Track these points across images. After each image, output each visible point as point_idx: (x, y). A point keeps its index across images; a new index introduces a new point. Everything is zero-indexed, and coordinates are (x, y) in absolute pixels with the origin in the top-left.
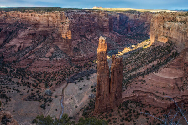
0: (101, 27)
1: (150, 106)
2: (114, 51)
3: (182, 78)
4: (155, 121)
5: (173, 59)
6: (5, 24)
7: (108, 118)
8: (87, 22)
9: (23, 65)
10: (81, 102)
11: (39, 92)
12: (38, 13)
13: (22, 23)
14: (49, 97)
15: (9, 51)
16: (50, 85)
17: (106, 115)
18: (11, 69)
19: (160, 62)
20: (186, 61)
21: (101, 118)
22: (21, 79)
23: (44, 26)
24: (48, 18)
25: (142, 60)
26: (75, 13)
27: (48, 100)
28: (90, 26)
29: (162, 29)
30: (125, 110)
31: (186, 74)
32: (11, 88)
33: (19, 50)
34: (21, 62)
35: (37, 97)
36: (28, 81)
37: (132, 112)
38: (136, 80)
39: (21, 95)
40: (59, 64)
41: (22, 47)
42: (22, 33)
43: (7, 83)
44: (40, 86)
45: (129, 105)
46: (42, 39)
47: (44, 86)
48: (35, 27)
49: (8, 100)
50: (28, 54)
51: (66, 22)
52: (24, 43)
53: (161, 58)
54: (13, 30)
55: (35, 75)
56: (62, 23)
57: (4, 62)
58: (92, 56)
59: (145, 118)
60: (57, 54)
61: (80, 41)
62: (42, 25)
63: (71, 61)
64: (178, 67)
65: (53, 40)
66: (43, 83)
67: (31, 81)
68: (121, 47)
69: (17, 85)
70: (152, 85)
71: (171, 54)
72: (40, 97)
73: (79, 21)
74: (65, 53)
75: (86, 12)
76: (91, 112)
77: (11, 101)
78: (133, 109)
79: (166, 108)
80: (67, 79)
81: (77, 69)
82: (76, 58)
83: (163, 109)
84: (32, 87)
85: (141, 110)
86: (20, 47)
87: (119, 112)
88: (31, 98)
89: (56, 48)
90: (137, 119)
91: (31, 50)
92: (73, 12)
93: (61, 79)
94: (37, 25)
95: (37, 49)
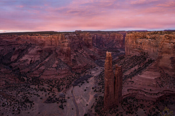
0: (87, 44)
1: (143, 101)
2: (99, 60)
3: (160, 77)
4: (151, 112)
5: (150, 64)
6: (17, 44)
7: (116, 112)
8: (78, 41)
9: (36, 74)
10: (89, 101)
11: (55, 95)
12: (43, 36)
13: (30, 43)
14: (64, 99)
15: (23, 64)
16: (61, 89)
17: (114, 111)
18: (28, 78)
19: (140, 67)
20: (160, 65)
21: (111, 113)
22: (37, 86)
23: (48, 45)
24: (51, 39)
25: (125, 66)
26: (70, 35)
27: (63, 101)
28: (80, 44)
29: (135, 44)
30: (126, 105)
31: (162, 75)
32: (32, 94)
33: (31, 63)
34: (35, 72)
35: (54, 99)
36: (43, 87)
37: (132, 106)
38: (126, 81)
39: (41, 98)
40: (64, 72)
41: (33, 61)
42: (32, 50)
43: (28, 89)
44: (54, 90)
45: (128, 101)
46: (47, 54)
47: (57, 90)
48: (41, 46)
49: (32, 104)
50: (38, 66)
51: (66, 41)
52: (34, 58)
53: (139, 64)
54: (24, 48)
55: (47, 82)
56: (63, 42)
57: (20, 73)
58: (86, 65)
59: (142, 110)
60: (61, 65)
61: (75, 54)
62: (47, 44)
63: (71, 69)
64: (155, 70)
65: (57, 55)
66: (56, 87)
67: (46, 86)
68: (102, 57)
69: (36, 90)
70: (140, 84)
71: (147, 61)
72: (56, 99)
73: (73, 41)
74: (66, 64)
75: (76, 34)
76: (101, 109)
77: (35, 104)
78: (132, 104)
79: (155, 101)
80: (73, 83)
81: (77, 75)
82: (75, 67)
83: (153, 102)
84: (48, 92)
85: (137, 104)
86: (31, 61)
87: (123, 107)
88: (50, 101)
89: (59, 61)
90: (137, 111)
91: (40, 63)
92: (69, 34)
93: (68, 84)
94: (43, 44)
95: (45, 62)
